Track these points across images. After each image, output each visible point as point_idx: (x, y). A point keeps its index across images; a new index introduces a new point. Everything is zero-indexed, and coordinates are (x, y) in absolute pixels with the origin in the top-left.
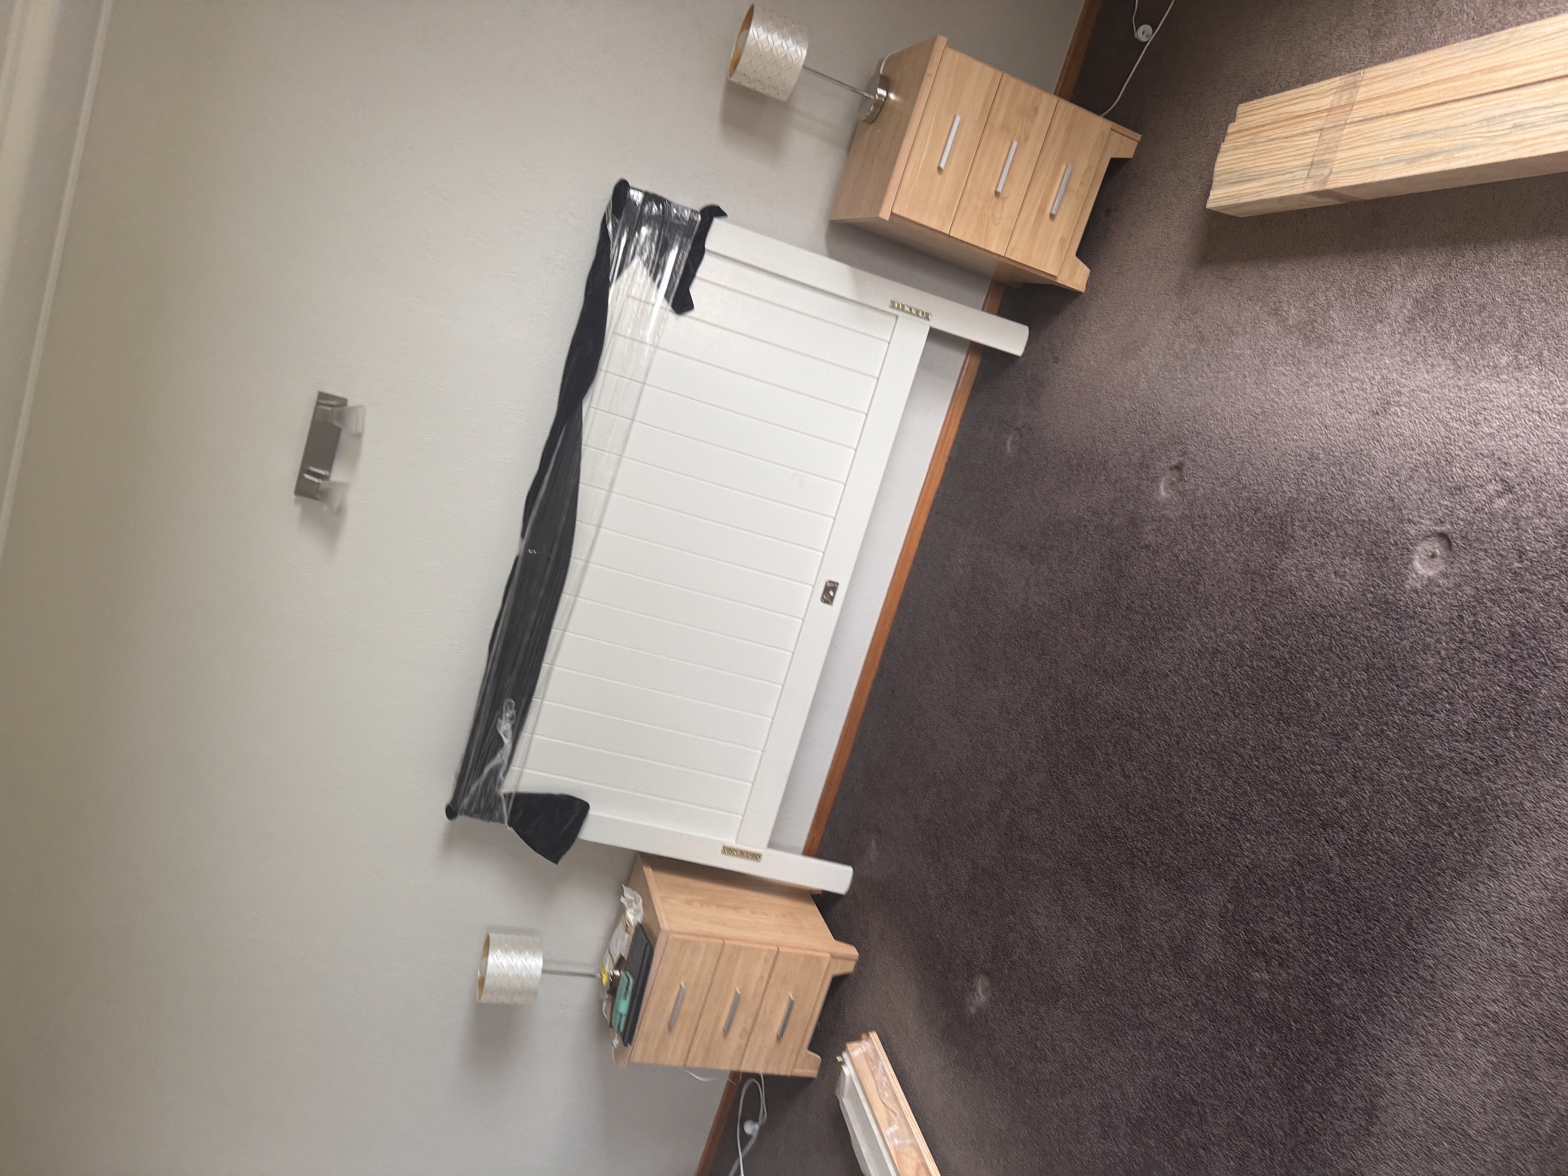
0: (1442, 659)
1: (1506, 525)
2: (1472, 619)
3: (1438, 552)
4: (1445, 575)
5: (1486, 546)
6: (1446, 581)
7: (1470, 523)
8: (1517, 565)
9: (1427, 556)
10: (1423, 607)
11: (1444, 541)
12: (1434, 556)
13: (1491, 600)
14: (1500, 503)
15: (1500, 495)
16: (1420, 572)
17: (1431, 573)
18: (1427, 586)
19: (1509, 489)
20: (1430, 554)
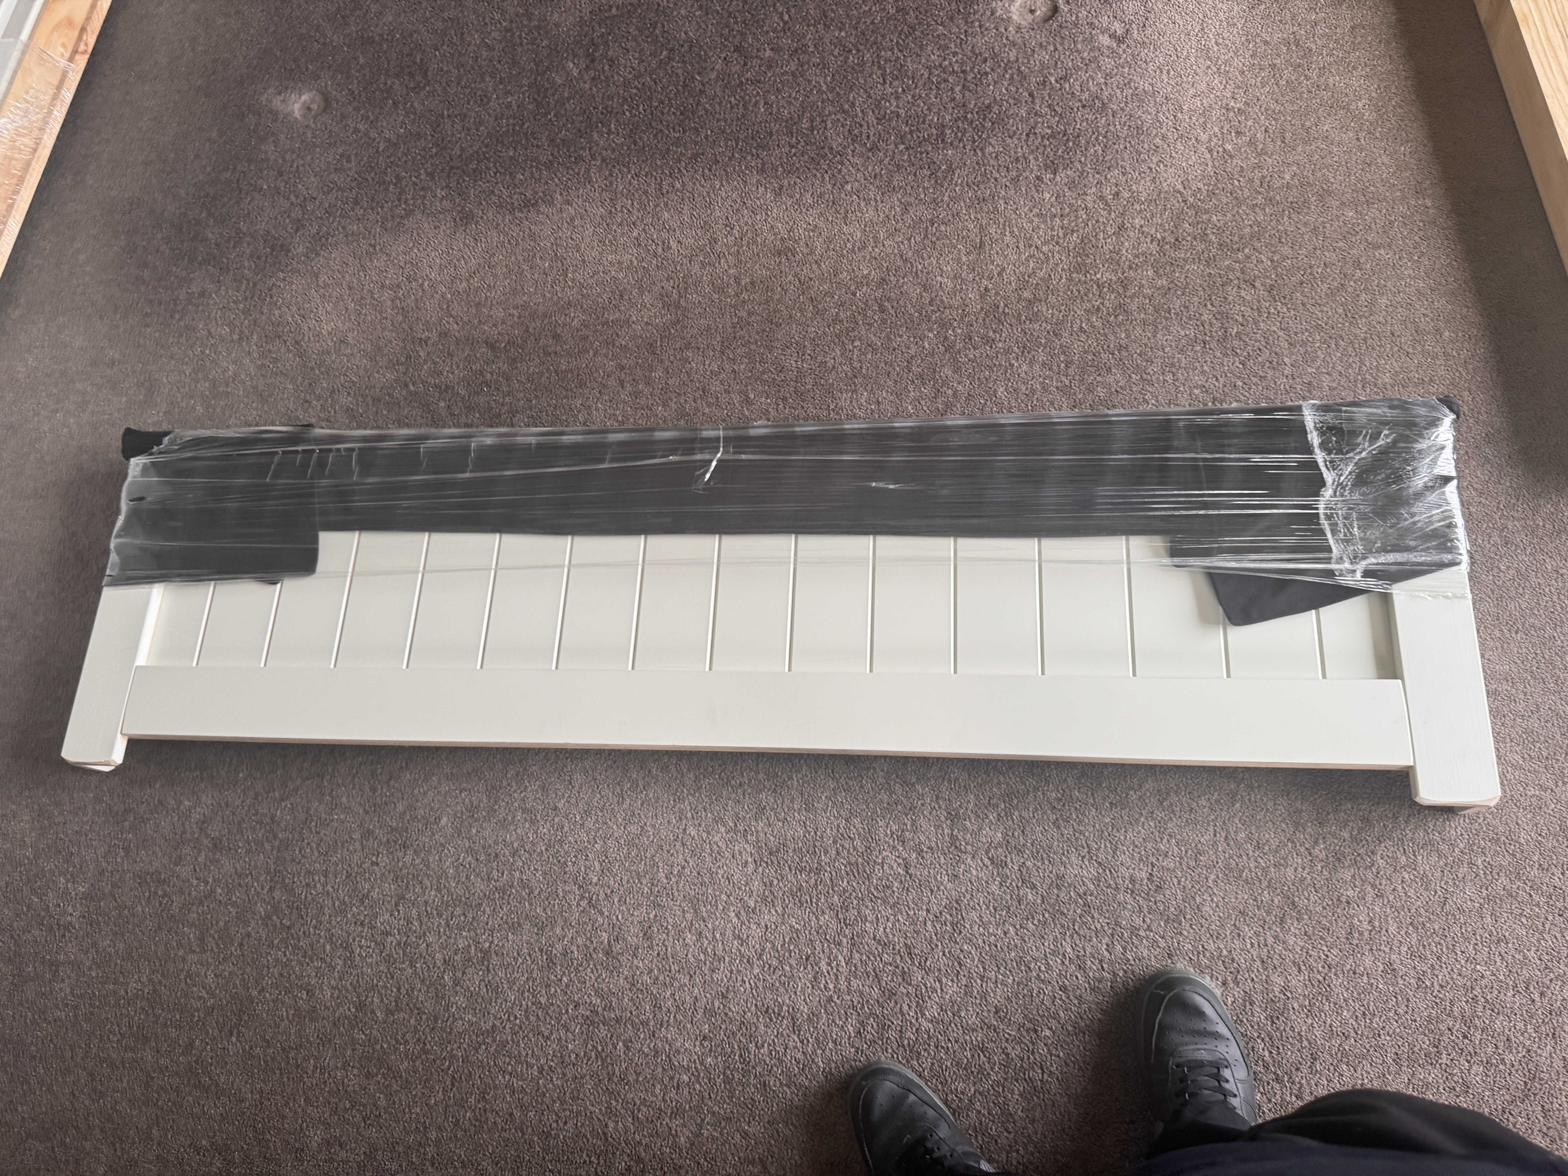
3: (1038, 13)
4: (1019, 29)
5: (1060, 48)
6: (1013, 32)
7: (1076, 25)
8: (1053, 80)
9: (1030, 6)
10: (980, 26)
11: (1050, 13)
12: (1032, 12)
13: (1012, 75)
14: (1105, 40)
15: (1113, 36)
16: (1012, 7)
17: (1015, 17)
18: (1002, 19)
19: (1120, 41)
20: (1033, 8)
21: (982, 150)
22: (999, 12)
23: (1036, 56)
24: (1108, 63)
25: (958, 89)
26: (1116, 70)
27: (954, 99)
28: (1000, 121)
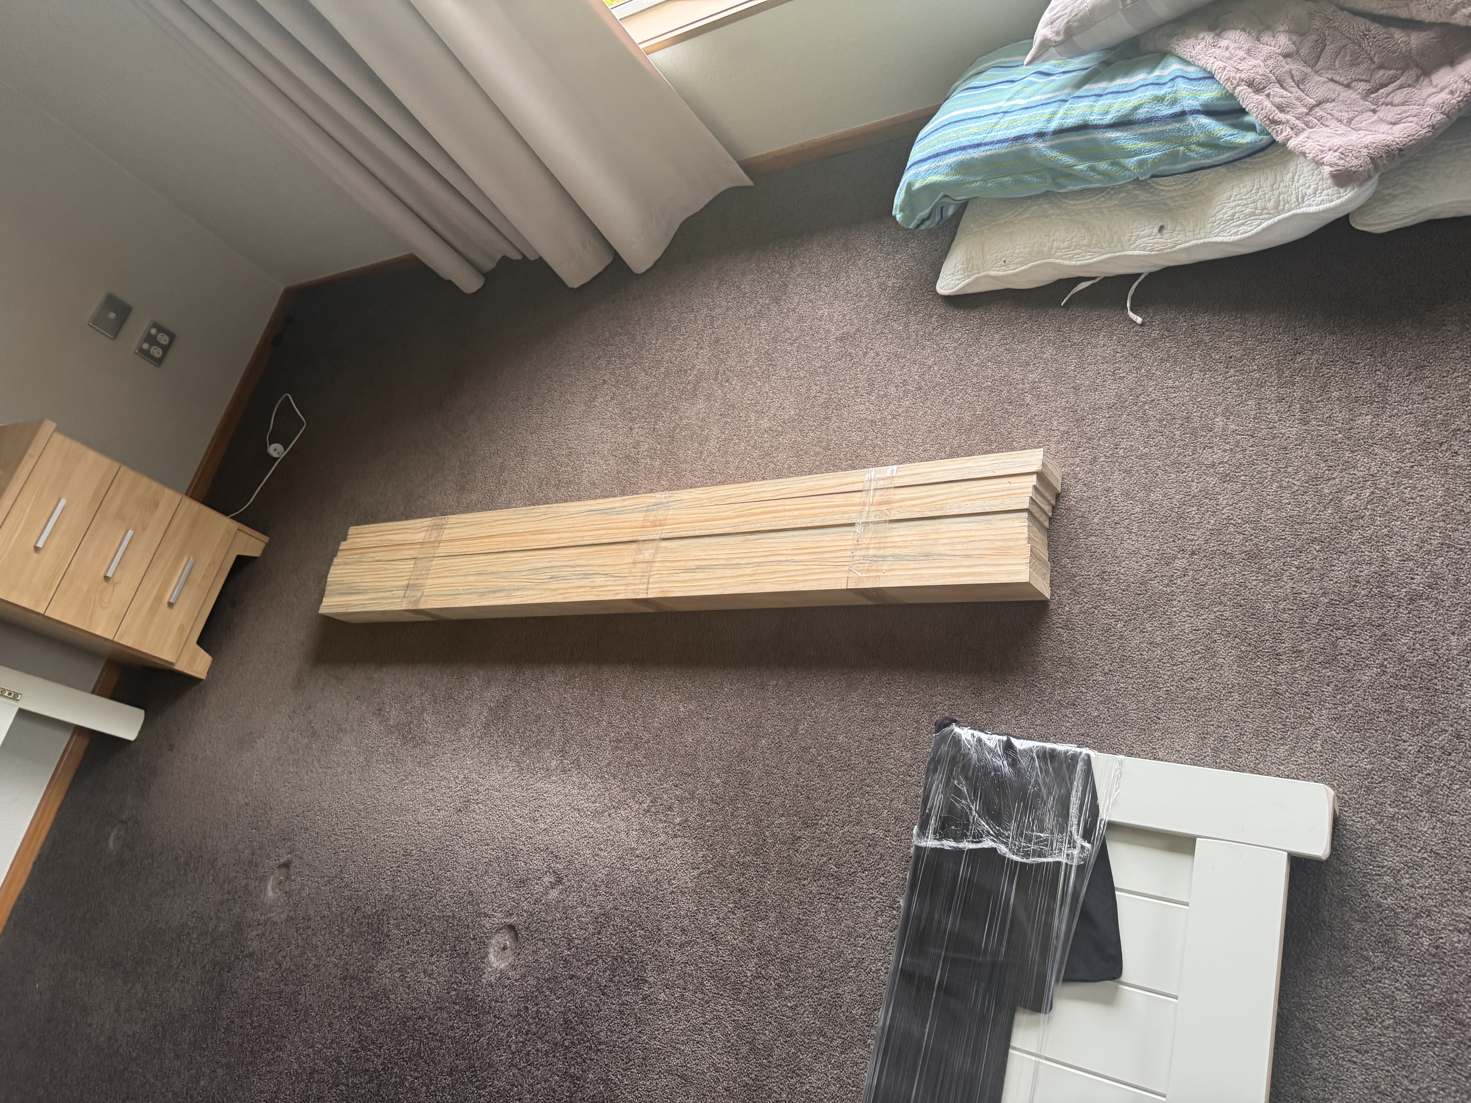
0: (513, 1053)
1: (558, 915)
2: (535, 1009)
3: (508, 943)
4: (513, 967)
5: (544, 936)
6: (514, 973)
7: (531, 915)
8: (567, 952)
9: (500, 948)
10: (497, 1001)
11: (513, 933)
12: (505, 948)
13: (549, 988)
14: (554, 894)
15: (553, 886)
16: (494, 965)
17: (503, 966)
18: (499, 979)
19: (559, 881)
20: (502, 946)
21: (600, 1044)
22: (492, 979)
23: (542, 960)
24: (572, 899)
25: (539, 1045)
26: (582, 894)
27: (547, 1053)
28: (582, 1017)
